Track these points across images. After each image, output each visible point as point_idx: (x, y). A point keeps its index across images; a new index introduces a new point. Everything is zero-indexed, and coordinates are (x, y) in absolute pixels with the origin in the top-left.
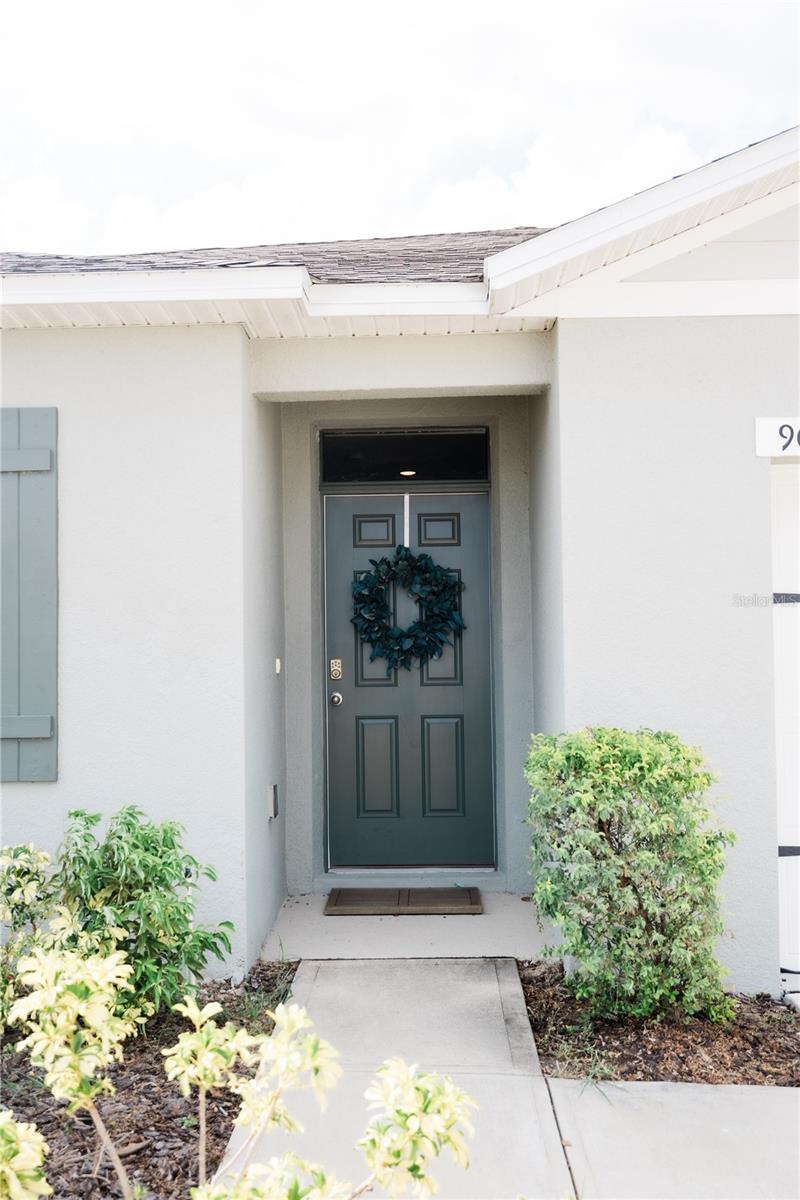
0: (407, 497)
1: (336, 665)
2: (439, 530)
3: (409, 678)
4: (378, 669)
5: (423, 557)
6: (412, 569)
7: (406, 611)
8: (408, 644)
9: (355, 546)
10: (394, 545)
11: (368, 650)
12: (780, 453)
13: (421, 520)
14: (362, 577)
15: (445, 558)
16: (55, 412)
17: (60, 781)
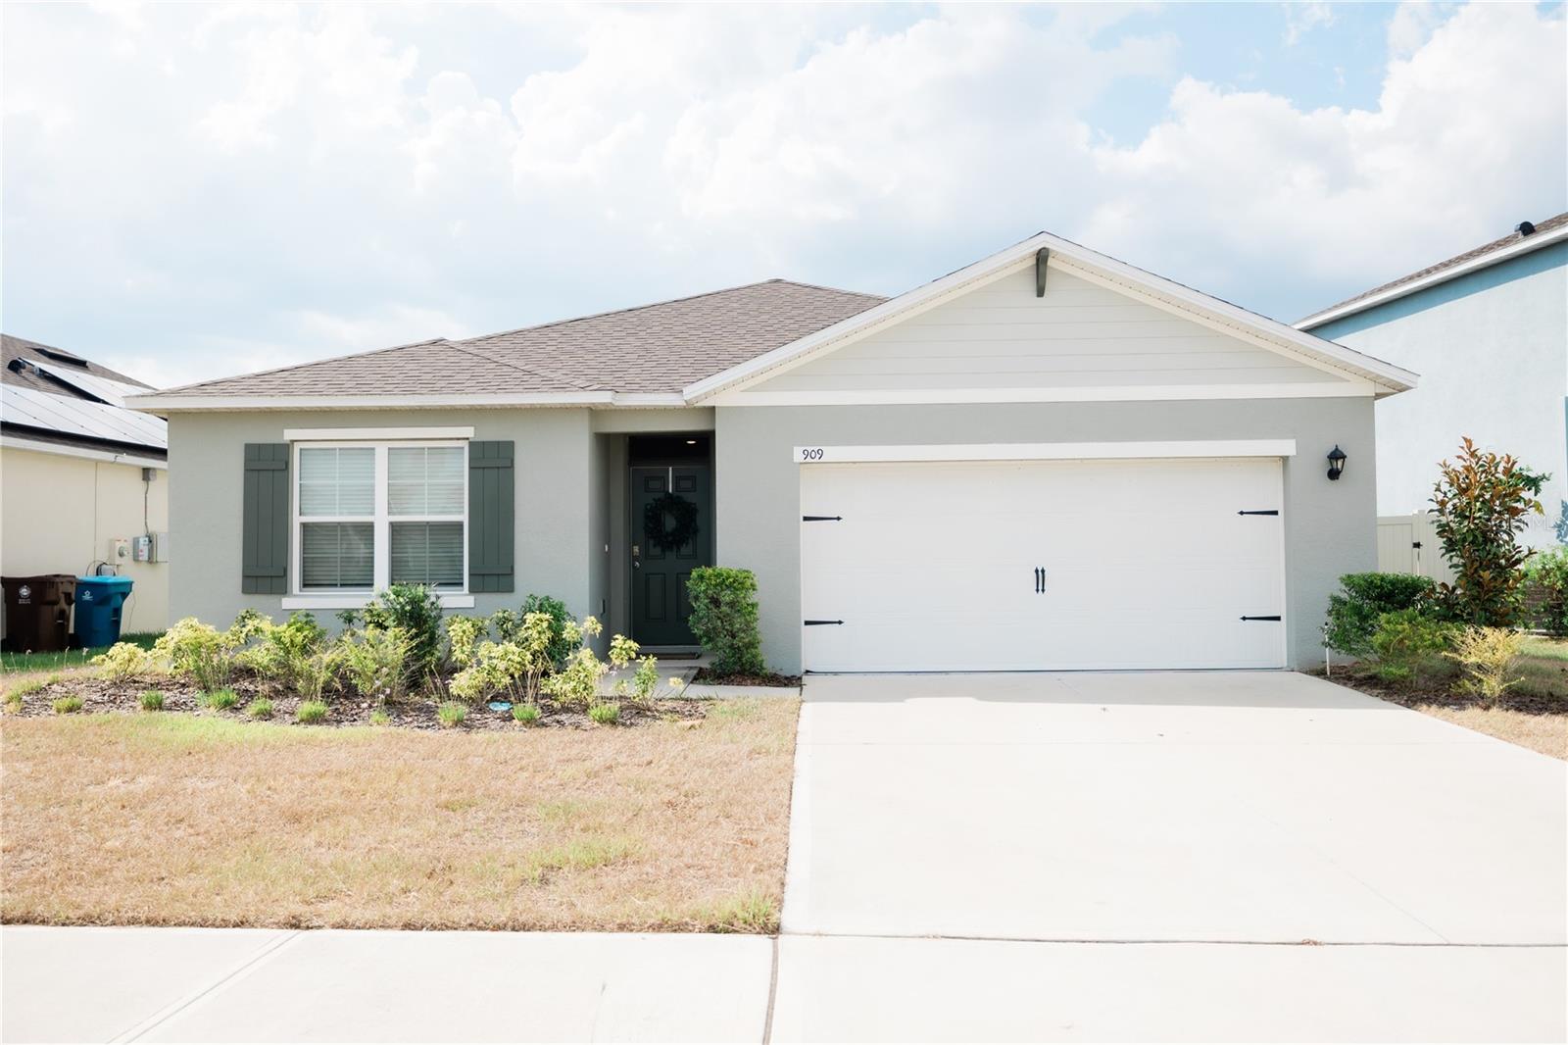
0: (671, 469)
1: (636, 549)
2: (686, 484)
3: (671, 556)
4: (657, 551)
5: (678, 497)
6: (672, 503)
7: (670, 523)
8: (670, 539)
9: (646, 491)
10: (664, 491)
11: (651, 542)
12: (802, 460)
13: (676, 479)
14: (648, 507)
15: (689, 497)
16: (513, 442)
17: (515, 592)
